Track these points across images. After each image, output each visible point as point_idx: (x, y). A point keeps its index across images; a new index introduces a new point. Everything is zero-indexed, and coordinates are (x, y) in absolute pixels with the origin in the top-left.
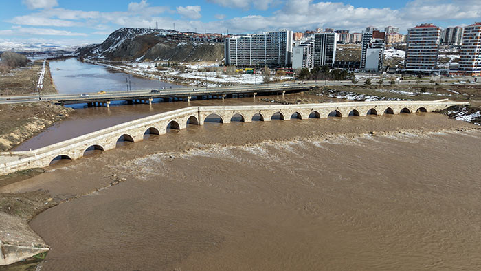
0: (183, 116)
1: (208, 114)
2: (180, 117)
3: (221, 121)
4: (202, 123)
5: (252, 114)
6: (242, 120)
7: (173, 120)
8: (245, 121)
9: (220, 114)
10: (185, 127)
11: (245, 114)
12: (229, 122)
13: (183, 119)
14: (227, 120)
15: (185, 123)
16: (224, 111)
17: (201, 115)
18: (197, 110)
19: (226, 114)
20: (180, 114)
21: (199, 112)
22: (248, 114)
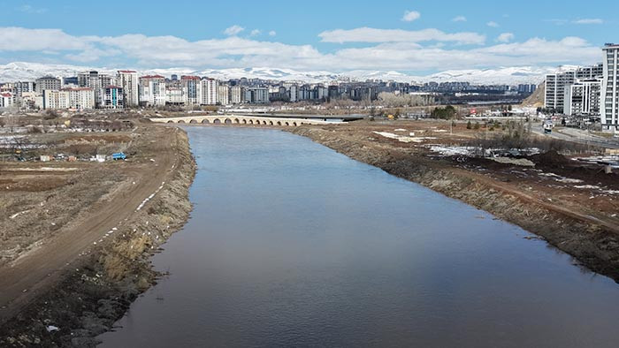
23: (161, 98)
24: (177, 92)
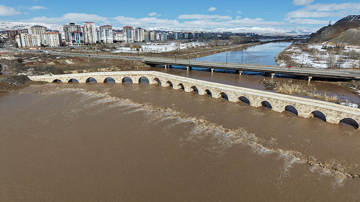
23: (110, 38)
24: (122, 35)
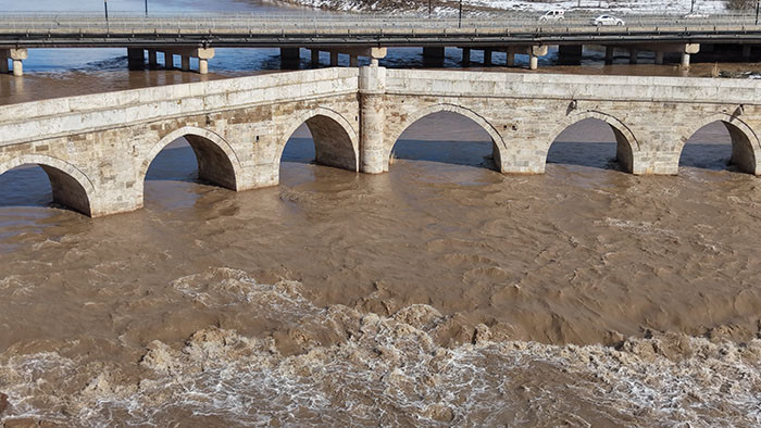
0: (262, 113)
1: (413, 111)
2: (239, 117)
3: (493, 161)
4: (379, 158)
5: (681, 128)
6: (621, 161)
7: (193, 129)
8: (639, 166)
9: (486, 117)
10: (270, 176)
11: (638, 126)
12: (538, 165)
13: (260, 127)
14: (524, 156)
15: (273, 154)
16: (513, 100)
17: (377, 117)
18: (352, 85)
19: (522, 114)
20: (237, 101)
21: (361, 98)
22: (660, 123)
